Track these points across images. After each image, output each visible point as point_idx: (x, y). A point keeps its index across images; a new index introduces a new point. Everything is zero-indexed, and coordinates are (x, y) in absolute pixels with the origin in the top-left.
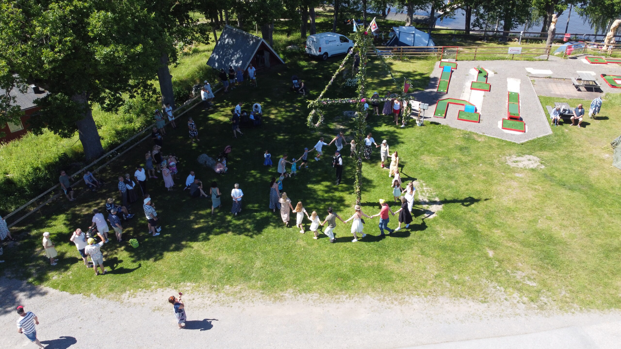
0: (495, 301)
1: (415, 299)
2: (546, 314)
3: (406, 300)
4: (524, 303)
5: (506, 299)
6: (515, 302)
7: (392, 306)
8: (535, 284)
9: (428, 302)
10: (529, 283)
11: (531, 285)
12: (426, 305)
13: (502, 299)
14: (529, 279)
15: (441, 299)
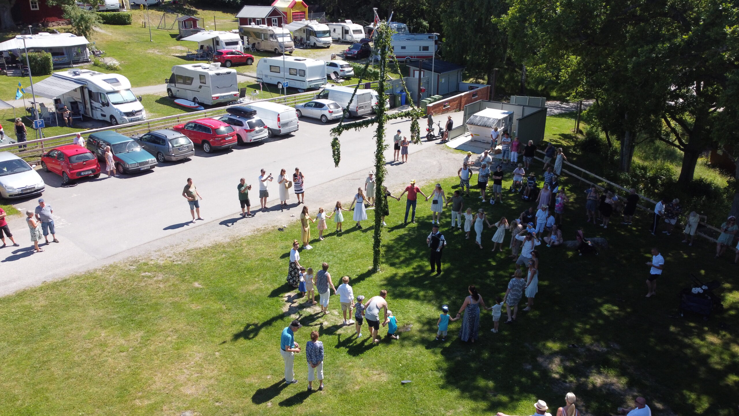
0: (180, 253)
1: (249, 234)
2: (130, 258)
3: (256, 233)
4: (151, 260)
5: (170, 257)
6: (161, 258)
7: (264, 226)
8: (143, 274)
9: (237, 237)
10: (150, 274)
11: (147, 273)
12: (237, 235)
13: (174, 256)
14: (149, 277)
15: (228, 240)
